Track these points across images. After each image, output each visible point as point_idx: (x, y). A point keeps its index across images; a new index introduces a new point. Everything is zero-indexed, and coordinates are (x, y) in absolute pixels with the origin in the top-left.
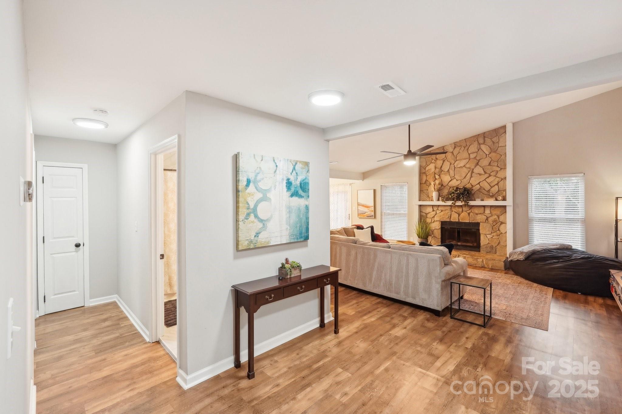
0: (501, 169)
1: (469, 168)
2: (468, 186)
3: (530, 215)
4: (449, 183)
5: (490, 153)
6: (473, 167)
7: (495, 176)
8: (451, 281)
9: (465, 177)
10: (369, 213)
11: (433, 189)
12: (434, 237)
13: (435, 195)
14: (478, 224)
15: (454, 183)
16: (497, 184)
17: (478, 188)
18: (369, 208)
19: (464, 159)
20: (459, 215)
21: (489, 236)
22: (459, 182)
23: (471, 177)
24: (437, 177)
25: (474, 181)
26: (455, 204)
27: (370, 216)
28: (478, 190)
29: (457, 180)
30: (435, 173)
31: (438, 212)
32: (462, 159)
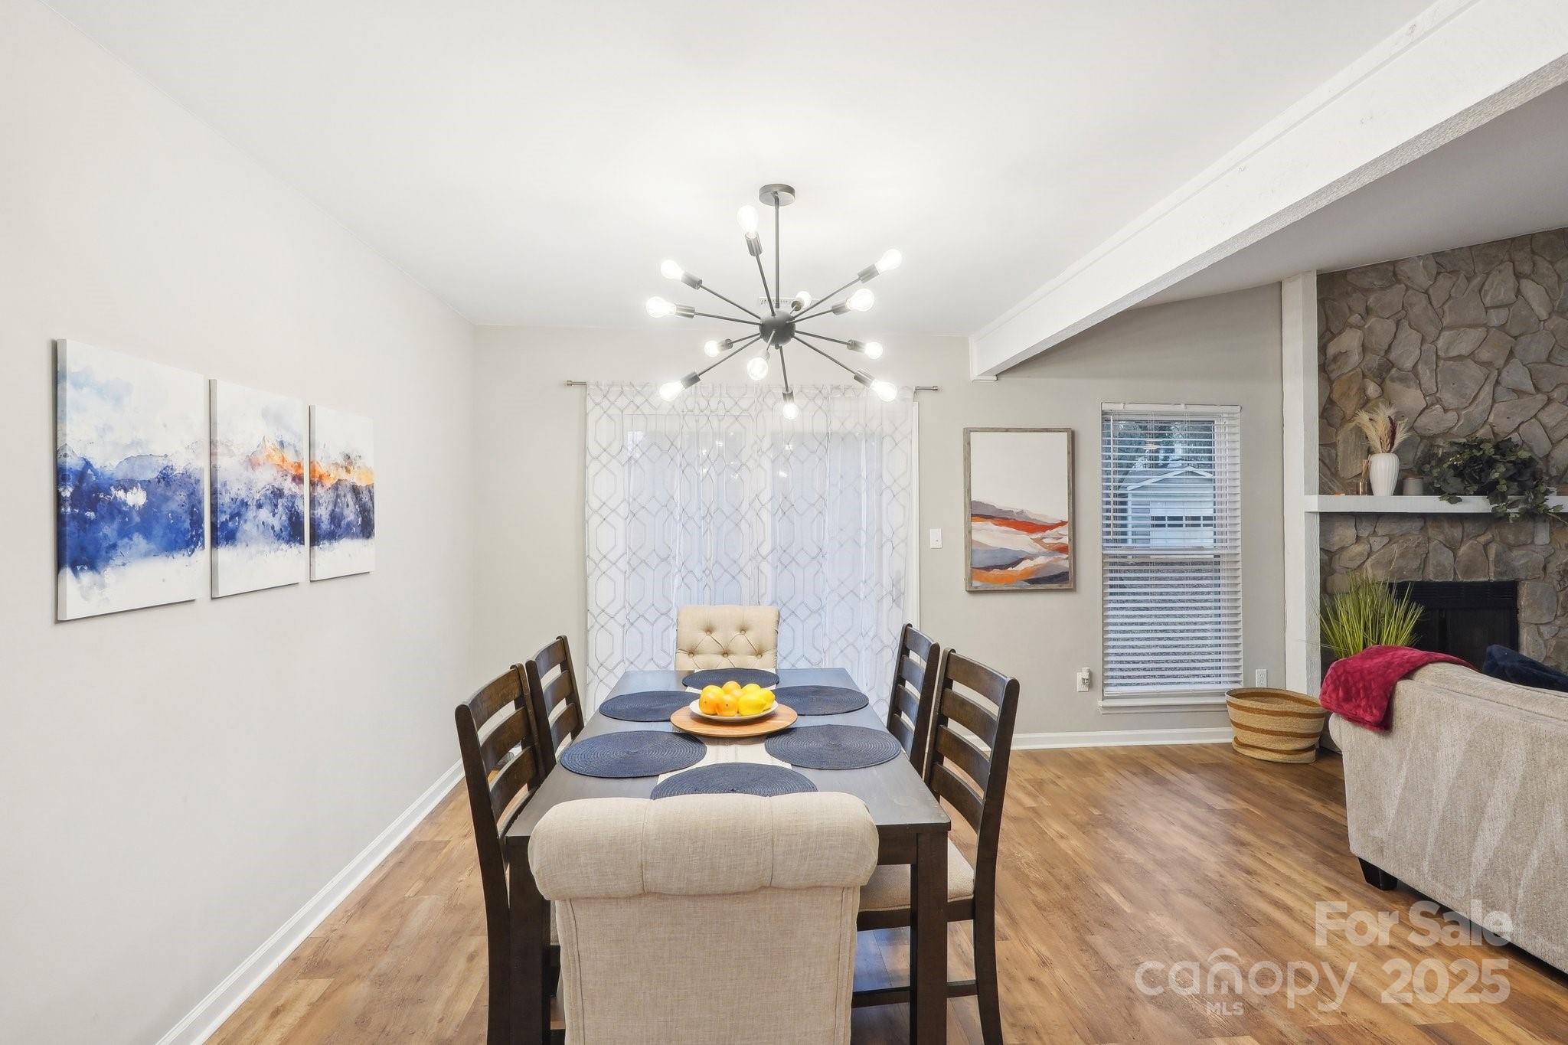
1: (1486, 364)
6: (1499, 363)
10: (1041, 560)
13: (1384, 468)
14: (1511, 588)
18: (1039, 535)
19: (1470, 326)
20: (1455, 553)
21: (1549, 631)
22: (1449, 420)
23: (1493, 400)
24: (1372, 389)
27: (1047, 579)
29: (1446, 410)
30: (1363, 374)
31: (1378, 543)
32: (1462, 326)
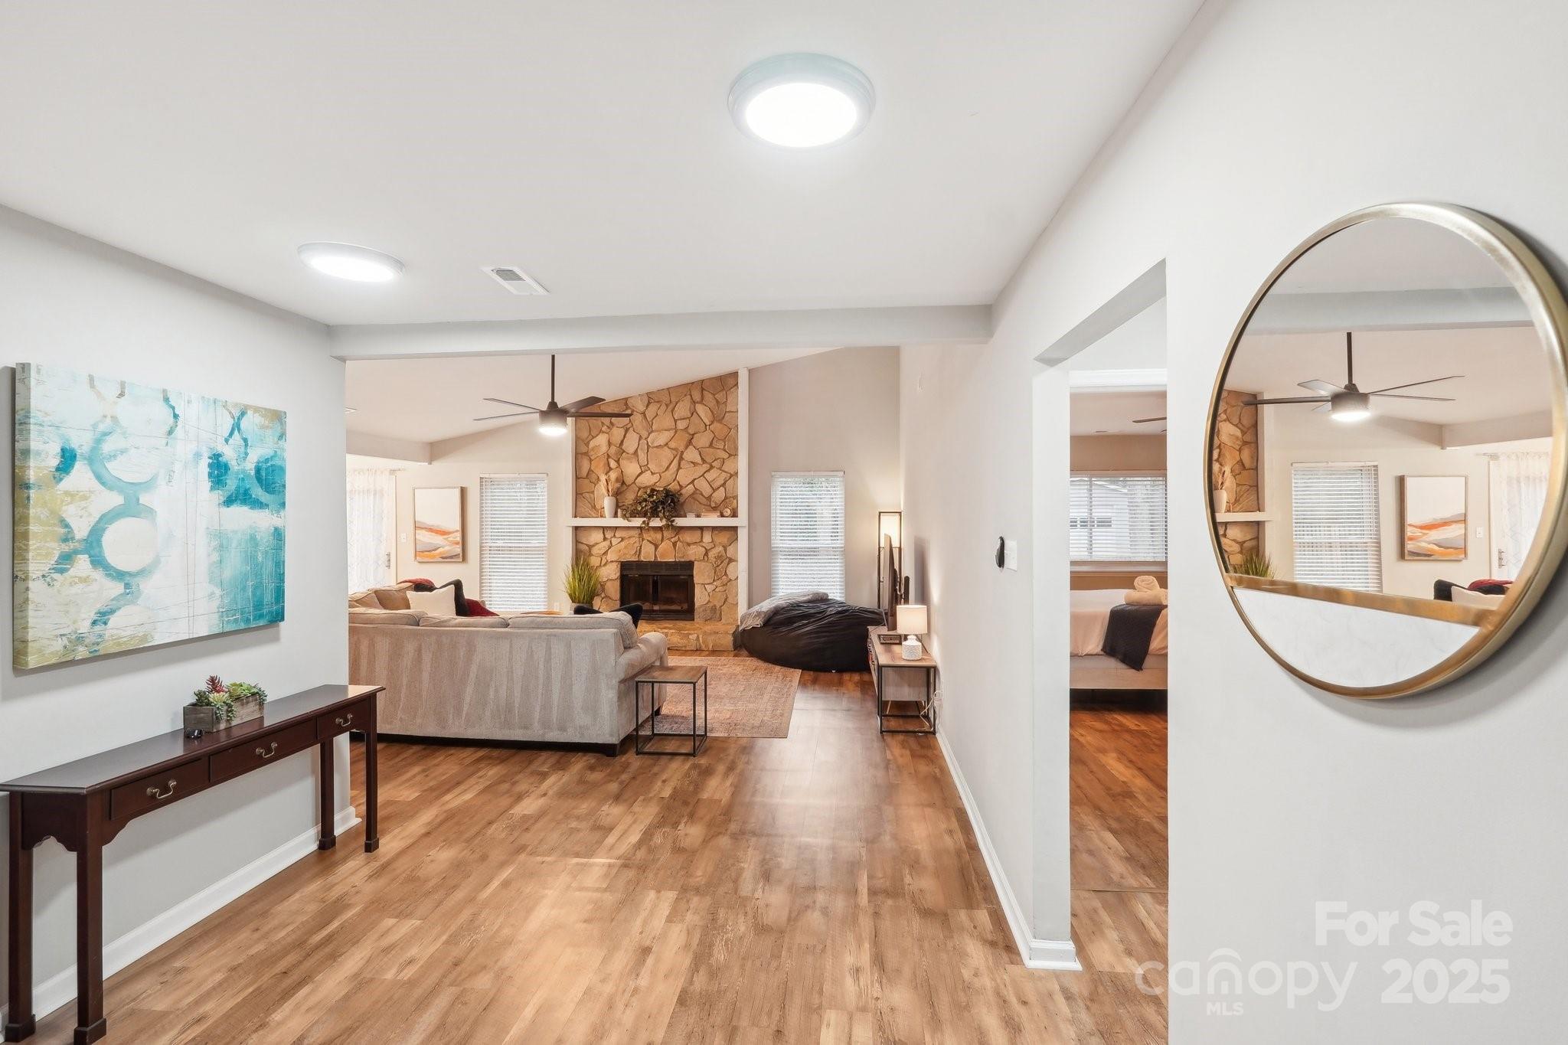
0: (730, 455)
1: (675, 449)
2: (674, 487)
3: (774, 544)
4: (638, 477)
5: (712, 422)
6: (681, 448)
7: (720, 469)
8: (637, 679)
9: (668, 468)
10: (447, 548)
11: (604, 491)
12: (606, 597)
13: (607, 503)
14: (689, 565)
15: (647, 480)
16: (723, 485)
17: (692, 491)
18: (445, 537)
19: (666, 430)
20: (656, 547)
21: (709, 588)
22: (656, 478)
23: (679, 468)
24: (613, 464)
25: (684, 477)
26: (648, 524)
27: (451, 557)
28: (692, 496)
29: (653, 474)
30: (609, 456)
31: (615, 541)
32: (662, 430)
